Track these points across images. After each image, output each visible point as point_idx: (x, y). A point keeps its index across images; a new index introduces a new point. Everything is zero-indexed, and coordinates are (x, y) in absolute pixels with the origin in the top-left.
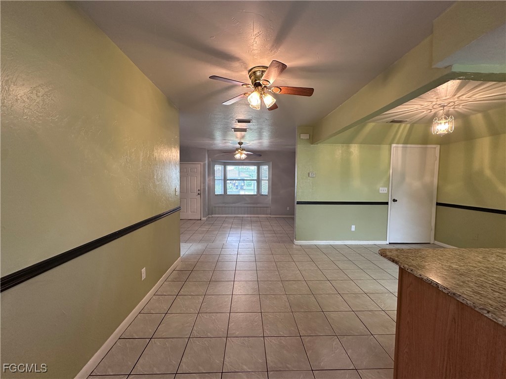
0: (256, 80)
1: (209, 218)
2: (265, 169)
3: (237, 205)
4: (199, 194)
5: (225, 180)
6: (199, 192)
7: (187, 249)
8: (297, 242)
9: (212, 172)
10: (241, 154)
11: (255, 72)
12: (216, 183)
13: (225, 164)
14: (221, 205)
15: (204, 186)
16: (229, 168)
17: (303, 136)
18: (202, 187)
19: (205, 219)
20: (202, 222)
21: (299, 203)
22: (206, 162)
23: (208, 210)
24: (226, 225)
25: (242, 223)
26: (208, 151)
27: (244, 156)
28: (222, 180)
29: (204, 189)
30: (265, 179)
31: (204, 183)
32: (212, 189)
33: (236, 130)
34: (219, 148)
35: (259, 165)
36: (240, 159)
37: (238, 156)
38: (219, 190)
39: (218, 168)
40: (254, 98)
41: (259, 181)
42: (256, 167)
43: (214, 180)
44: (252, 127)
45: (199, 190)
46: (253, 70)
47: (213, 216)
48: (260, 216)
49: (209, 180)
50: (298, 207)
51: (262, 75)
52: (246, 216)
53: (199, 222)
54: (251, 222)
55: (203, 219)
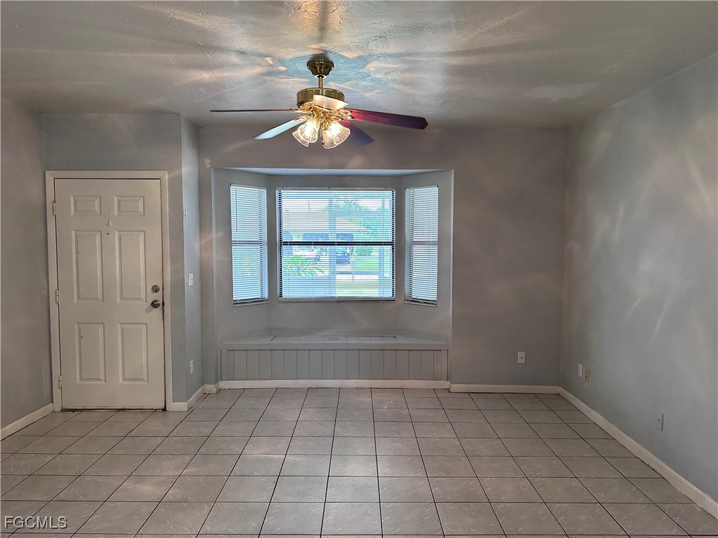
1: (206, 395)
2: (426, 200)
4: (154, 305)
5: (274, 243)
6: (158, 296)
12: (235, 257)
15: (180, 272)
18: (168, 278)
19: (182, 406)
20: (170, 418)
28: (259, 243)
29: (179, 285)
30: (424, 238)
31: (177, 257)
35: (399, 186)
39: (245, 200)
41: (400, 247)
43: (227, 244)
45: (155, 289)
47: (224, 384)
48: (407, 384)
49: (205, 247)
52: (352, 383)
53: (158, 418)
55: (172, 406)
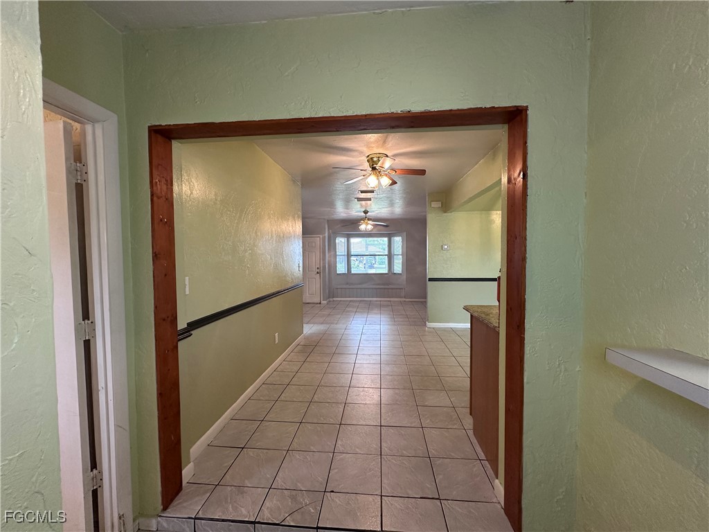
0: (373, 165)
1: (330, 301)
2: (398, 241)
3: (364, 286)
4: (318, 273)
5: (349, 255)
6: (318, 270)
7: (309, 329)
8: (430, 325)
9: (332, 246)
10: (367, 224)
11: (372, 158)
12: (337, 260)
13: (348, 236)
14: (345, 286)
15: (324, 264)
16: (353, 240)
17: (435, 205)
18: (322, 265)
19: (325, 302)
20: (322, 305)
21: (431, 280)
22: (326, 235)
23: (329, 292)
24: (351, 309)
25: (369, 307)
26: (328, 221)
27: (370, 227)
28: (344, 255)
29: (324, 267)
30: (398, 253)
31: (324, 259)
32: (333, 267)
33: (359, 200)
34: (342, 218)
35: (390, 236)
36: (366, 231)
37: (363, 227)
38: (341, 268)
39: (341, 241)
40: (372, 181)
41: (390, 257)
42: (386, 239)
43: (335, 256)
44: (376, 196)
45: (318, 268)
46: (370, 157)
47: (334, 299)
48: (392, 299)
49: (330, 257)
50: (430, 284)
51: (379, 161)
52: (375, 299)
53: (319, 305)
54: (381, 306)
55: (322, 302)
